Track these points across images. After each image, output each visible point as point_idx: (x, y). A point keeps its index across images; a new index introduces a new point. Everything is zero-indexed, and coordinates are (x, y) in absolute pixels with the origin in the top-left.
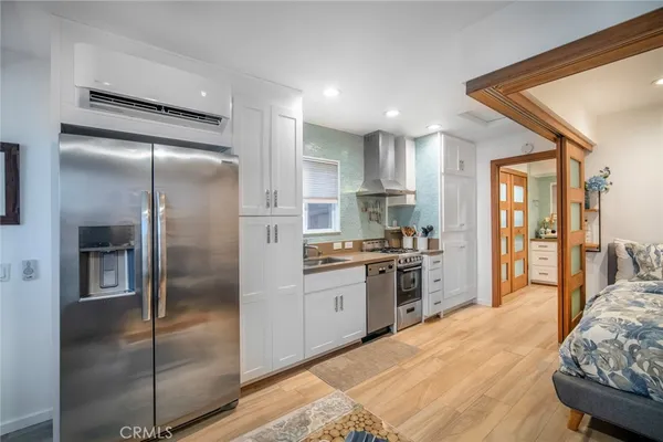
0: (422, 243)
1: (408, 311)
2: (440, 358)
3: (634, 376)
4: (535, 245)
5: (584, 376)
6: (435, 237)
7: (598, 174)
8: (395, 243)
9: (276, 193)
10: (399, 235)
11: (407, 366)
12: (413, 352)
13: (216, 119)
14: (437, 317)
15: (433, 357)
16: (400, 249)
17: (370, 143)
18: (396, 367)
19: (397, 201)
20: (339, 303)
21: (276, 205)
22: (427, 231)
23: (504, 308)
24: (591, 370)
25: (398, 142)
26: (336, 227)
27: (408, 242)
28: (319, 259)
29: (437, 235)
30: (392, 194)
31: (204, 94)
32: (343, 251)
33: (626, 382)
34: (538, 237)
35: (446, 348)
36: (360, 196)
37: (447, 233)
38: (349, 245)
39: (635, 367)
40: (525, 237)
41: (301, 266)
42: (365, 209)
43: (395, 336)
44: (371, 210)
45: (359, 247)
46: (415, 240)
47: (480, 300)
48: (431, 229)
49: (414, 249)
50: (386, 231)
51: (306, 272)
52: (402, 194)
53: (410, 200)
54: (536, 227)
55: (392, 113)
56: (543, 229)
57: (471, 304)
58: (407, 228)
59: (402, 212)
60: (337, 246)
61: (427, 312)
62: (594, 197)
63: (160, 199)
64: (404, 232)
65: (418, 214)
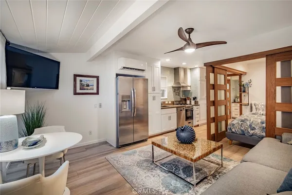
0: (193, 102)
1: (189, 123)
3: (242, 130)
4: (233, 104)
5: (233, 132)
7: (247, 82)
8: (184, 102)
9: (155, 87)
10: (185, 100)
13: (143, 70)
14: (198, 126)
16: (186, 104)
17: (176, 71)
19: (185, 89)
20: (170, 118)
21: (155, 90)
22: (195, 98)
24: (233, 130)
25: (185, 70)
26: (166, 97)
27: (188, 102)
28: (164, 106)
29: (198, 100)
30: (183, 87)
32: (168, 104)
33: (241, 132)
36: (173, 87)
37: (201, 99)
38: (170, 102)
39: (242, 128)
40: (230, 101)
41: (160, 107)
44: (176, 91)
45: (173, 103)
46: (190, 102)
48: (196, 98)
49: (190, 104)
50: (181, 99)
52: (186, 87)
53: (189, 89)
54: (234, 98)
55: (184, 64)
56: (236, 99)
58: (188, 98)
59: (186, 92)
60: (167, 103)
61: (195, 124)
62: (246, 89)
63: (134, 89)
65: (191, 93)
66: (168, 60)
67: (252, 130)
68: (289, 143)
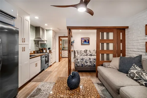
0: (48, 51)
1: (47, 65)
2: (56, 71)
4: (63, 51)
6: (50, 50)
9: (24, 39)
10: (42, 50)
11: (52, 74)
12: (51, 72)
15: (55, 71)
16: (43, 52)
18: (50, 75)
19: (42, 42)
20: (36, 65)
21: (25, 42)
22: (49, 49)
23: (60, 62)
25: (43, 30)
27: (45, 51)
28: (31, 56)
31: (12, 10)
33: (81, 65)
34: (63, 50)
35: (56, 69)
36: (34, 41)
37: (53, 49)
38: (32, 52)
40: (61, 50)
42: (35, 44)
43: (45, 70)
47: (57, 61)
48: (50, 48)
50: (39, 49)
51: (30, 58)
53: (45, 42)
54: (63, 48)
57: (55, 62)
59: (43, 45)
61: (50, 65)
62: (73, 44)
64: (44, 49)
65: (47, 45)
66: (37, 18)
67: (86, 63)
68: (109, 67)
